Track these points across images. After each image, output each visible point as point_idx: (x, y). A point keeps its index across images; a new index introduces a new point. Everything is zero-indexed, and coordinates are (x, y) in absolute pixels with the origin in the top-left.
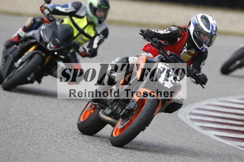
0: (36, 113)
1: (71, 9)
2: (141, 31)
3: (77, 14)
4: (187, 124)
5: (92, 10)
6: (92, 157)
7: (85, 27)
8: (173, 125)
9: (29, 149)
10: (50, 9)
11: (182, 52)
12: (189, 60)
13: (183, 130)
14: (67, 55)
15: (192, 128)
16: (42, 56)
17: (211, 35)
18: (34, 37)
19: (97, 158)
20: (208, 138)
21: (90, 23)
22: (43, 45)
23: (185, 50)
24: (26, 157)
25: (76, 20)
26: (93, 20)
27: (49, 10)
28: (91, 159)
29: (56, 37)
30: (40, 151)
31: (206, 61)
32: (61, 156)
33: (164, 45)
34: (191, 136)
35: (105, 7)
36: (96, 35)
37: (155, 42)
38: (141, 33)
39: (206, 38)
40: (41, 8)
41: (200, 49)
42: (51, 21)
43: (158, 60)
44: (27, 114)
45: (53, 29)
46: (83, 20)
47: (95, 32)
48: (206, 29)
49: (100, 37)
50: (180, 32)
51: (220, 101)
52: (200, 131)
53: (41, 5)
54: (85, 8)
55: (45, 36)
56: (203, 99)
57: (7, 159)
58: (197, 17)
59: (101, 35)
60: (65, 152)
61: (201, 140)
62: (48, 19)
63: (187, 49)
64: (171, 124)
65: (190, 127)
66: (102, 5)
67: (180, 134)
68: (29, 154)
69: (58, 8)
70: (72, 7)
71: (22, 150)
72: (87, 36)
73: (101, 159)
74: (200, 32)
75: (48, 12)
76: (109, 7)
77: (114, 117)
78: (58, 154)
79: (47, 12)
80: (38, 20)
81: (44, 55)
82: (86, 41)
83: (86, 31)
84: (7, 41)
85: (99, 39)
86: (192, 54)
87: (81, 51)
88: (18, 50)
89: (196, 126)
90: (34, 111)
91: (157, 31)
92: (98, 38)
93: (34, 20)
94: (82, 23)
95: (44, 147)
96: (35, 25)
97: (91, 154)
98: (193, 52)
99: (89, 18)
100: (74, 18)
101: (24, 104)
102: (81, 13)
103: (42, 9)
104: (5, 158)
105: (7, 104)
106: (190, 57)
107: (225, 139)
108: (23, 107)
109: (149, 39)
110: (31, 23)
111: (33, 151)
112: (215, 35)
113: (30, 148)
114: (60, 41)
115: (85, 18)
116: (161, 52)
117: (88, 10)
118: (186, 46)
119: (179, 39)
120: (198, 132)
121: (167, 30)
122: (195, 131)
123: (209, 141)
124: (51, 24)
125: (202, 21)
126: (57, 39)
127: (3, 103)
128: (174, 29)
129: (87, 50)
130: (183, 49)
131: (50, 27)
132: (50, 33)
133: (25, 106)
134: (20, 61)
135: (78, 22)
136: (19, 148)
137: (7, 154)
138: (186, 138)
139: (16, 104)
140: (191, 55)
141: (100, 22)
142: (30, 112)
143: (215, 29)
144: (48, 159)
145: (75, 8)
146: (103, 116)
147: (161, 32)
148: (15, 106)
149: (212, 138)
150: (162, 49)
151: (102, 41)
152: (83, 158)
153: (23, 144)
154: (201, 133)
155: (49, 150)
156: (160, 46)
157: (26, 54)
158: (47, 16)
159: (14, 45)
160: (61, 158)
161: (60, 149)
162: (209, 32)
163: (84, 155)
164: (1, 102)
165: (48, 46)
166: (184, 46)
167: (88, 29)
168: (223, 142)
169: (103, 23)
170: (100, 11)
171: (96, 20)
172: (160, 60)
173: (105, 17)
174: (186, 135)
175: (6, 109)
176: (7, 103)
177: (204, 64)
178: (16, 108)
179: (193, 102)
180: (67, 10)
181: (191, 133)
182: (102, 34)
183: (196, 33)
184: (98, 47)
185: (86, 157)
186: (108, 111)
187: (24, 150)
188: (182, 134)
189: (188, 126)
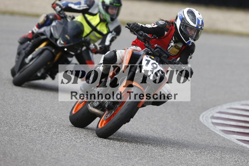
0: (54, 117)
1: (83, 6)
2: (127, 24)
3: (90, 11)
4: (208, 128)
5: (105, 7)
6: (112, 162)
7: (98, 25)
8: (194, 129)
9: (48, 154)
10: (62, 6)
11: (169, 46)
12: (177, 53)
13: (205, 134)
14: (77, 51)
15: (213, 132)
16: (51, 52)
17: (198, 30)
18: (45, 34)
19: (116, 163)
20: (230, 142)
21: (102, 20)
22: (53, 42)
23: (172, 44)
24: (44, 162)
25: (89, 17)
26: (106, 17)
27: (60, 7)
28: (111, 164)
29: (66, 33)
30: (59, 155)
31: (194, 55)
32: (80, 161)
33: (149, 38)
34: (212, 140)
35: (117, 5)
36: (109, 32)
37: (141, 35)
38: (127, 26)
39: (193, 32)
40: (53, 4)
41: (186, 42)
42: (62, 18)
43: (144, 53)
44: (45, 118)
45: (63, 26)
46: (96, 18)
47: (108, 29)
48: (192, 24)
49: (113, 34)
50: (168, 26)
51: (243, 105)
52: (222, 135)
53: (52, 2)
54: (98, 6)
55: (56, 32)
56: (226, 102)
57: (25, 164)
58: (183, 12)
59: (113, 33)
60: (84, 156)
61: (223, 144)
62: (60, 16)
63: (174, 43)
64: (193, 128)
65: (211, 130)
66: (114, 2)
67: (202, 138)
68: (47, 158)
69: (70, 5)
70: (85, 4)
71: (40, 155)
72: (100, 33)
73: (121, 164)
74: (186, 26)
75: (60, 9)
76: (121, 5)
77: (101, 109)
78: (77, 159)
79: (58, 9)
80: (51, 17)
81: (53, 51)
82: (99, 38)
83: (99, 28)
84: (22, 38)
85: (111, 37)
86: (180, 48)
87: (92, 47)
88: (30, 46)
89: (218, 130)
90: (52, 115)
91: (145, 25)
92: (111, 35)
93: (47, 17)
94: (95, 20)
95: (63, 151)
96: (48, 22)
97: (111, 158)
98: (180, 46)
99: (101, 15)
100: (87, 15)
101: (42, 108)
102: (94, 10)
103: (54, 6)
104: (23, 163)
105: (25, 108)
106: (178, 51)
107: (247, 144)
108: (41, 111)
109: (135, 33)
110: (44, 20)
111: (52, 156)
112: (201, 29)
113: (49, 152)
114: (70, 37)
115: (98, 15)
116: (147, 45)
117: (101, 7)
118: (173, 40)
119: (166, 33)
120: (220, 136)
121: (154, 24)
122: (218, 135)
123: (231, 145)
124: (62, 21)
125: (188, 16)
126: (67, 36)
127: (21, 107)
128: (161, 23)
129: (98, 47)
130: (170, 42)
131: (61, 23)
132: (60, 30)
133: (44, 110)
134: (30, 57)
135: (91, 19)
136: (37, 152)
137: (25, 159)
138: (208, 143)
139: (34, 107)
140: (178, 49)
141: (113, 19)
142: (49, 116)
143: (201, 23)
144: (67, 164)
145: (88, 6)
146: (91, 108)
147: (149, 26)
148: (33, 109)
149: (234, 143)
150: (148, 42)
151: (114, 38)
152: (102, 163)
153: (42, 148)
154: (223, 137)
155: (68, 155)
156: (146, 40)
157: (37, 50)
158: (58, 13)
159: (27, 41)
160: (80, 163)
161: (79, 154)
162: (195, 26)
163: (103, 159)
164: (19, 105)
165: (58, 42)
166: (171, 40)
167: (101, 26)
168: (245, 146)
169: (116, 20)
170: (112, 9)
171: (108, 18)
172: (146, 53)
173: (117, 14)
174: (207, 139)
175: (24, 113)
176: (25, 106)
177: (191, 58)
178: (34, 111)
179: (214, 106)
180: (80, 7)
181: (213, 137)
182: (115, 32)
183: (182, 28)
184: (110, 44)
185: (105, 162)
186: (96, 103)
187: (42, 154)
188: (204, 138)
189: (210, 130)
